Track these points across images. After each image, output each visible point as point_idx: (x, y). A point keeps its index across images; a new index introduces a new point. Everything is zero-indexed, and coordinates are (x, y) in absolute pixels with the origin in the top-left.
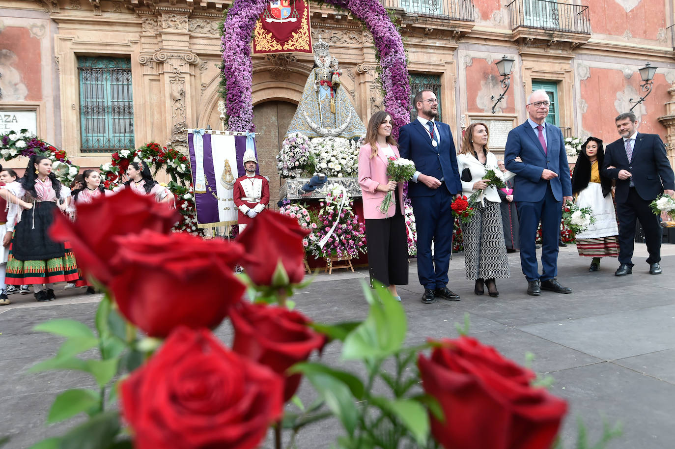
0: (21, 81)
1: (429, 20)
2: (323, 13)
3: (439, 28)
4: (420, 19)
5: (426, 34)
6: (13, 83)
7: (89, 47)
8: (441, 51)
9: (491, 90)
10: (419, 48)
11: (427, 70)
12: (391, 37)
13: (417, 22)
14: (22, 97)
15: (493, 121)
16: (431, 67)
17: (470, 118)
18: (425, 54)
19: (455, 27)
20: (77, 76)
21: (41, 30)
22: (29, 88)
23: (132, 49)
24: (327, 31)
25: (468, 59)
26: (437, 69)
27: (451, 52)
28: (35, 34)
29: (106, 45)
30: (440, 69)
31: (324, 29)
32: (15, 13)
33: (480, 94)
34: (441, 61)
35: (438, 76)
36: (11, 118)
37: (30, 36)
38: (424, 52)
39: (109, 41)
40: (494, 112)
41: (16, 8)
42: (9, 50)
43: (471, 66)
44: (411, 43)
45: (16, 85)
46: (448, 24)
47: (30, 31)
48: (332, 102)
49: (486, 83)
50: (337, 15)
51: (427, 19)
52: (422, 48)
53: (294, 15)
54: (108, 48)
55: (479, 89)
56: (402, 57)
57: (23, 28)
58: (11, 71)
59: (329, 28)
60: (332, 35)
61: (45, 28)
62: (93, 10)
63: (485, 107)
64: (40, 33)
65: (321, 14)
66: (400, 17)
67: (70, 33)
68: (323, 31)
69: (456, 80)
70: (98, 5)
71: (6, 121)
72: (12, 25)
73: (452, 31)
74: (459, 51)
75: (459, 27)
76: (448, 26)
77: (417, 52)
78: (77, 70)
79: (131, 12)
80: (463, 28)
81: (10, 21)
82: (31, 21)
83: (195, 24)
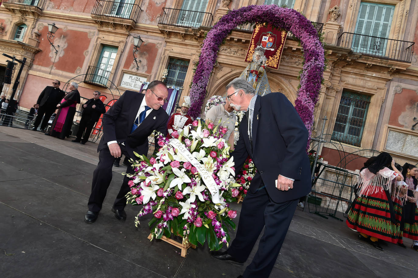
0: (146, 65)
1: (370, 59)
2: (294, 48)
3: (378, 64)
4: (363, 57)
5: (366, 67)
6: (144, 65)
7: (175, 54)
8: (376, 80)
9: (415, 113)
10: (358, 76)
11: (361, 91)
12: (315, 50)
13: (360, 59)
14: (144, 71)
15: (410, 136)
16: (365, 89)
17: (389, 129)
18: (362, 80)
19: (392, 65)
20: (167, 66)
22: (148, 68)
23: (191, 57)
24: (294, 58)
25: (399, 89)
26: (370, 91)
27: (385, 82)
28: (157, 47)
29: (182, 54)
30: (372, 92)
31: (292, 57)
32: (154, 38)
33: (403, 114)
34: (374, 86)
35: (369, 96)
36: (138, 79)
37: (155, 47)
38: (362, 79)
39: (183, 52)
40: (413, 129)
41: (154, 36)
42: (147, 52)
43: (400, 93)
44: (352, 72)
45: (144, 66)
46: (386, 63)
48: (255, 84)
49: (411, 108)
50: (302, 49)
51: (369, 57)
52: (361, 76)
53: (273, 47)
54: (182, 55)
55: (404, 111)
56: (320, 63)
57: (154, 44)
58: (144, 60)
59: (296, 57)
60: (297, 61)
61: (161, 45)
62: (181, 39)
63: (406, 124)
64: (159, 46)
65: (292, 48)
66: (347, 54)
67: (170, 48)
68: (291, 58)
69: (384, 101)
70: (183, 36)
71: (136, 80)
73: (389, 68)
74: (392, 83)
75: (396, 65)
76: (385, 64)
77: (356, 78)
78: (168, 64)
79: (196, 40)
80: (399, 67)
81: (151, 41)
82: (158, 41)
83: (222, 48)
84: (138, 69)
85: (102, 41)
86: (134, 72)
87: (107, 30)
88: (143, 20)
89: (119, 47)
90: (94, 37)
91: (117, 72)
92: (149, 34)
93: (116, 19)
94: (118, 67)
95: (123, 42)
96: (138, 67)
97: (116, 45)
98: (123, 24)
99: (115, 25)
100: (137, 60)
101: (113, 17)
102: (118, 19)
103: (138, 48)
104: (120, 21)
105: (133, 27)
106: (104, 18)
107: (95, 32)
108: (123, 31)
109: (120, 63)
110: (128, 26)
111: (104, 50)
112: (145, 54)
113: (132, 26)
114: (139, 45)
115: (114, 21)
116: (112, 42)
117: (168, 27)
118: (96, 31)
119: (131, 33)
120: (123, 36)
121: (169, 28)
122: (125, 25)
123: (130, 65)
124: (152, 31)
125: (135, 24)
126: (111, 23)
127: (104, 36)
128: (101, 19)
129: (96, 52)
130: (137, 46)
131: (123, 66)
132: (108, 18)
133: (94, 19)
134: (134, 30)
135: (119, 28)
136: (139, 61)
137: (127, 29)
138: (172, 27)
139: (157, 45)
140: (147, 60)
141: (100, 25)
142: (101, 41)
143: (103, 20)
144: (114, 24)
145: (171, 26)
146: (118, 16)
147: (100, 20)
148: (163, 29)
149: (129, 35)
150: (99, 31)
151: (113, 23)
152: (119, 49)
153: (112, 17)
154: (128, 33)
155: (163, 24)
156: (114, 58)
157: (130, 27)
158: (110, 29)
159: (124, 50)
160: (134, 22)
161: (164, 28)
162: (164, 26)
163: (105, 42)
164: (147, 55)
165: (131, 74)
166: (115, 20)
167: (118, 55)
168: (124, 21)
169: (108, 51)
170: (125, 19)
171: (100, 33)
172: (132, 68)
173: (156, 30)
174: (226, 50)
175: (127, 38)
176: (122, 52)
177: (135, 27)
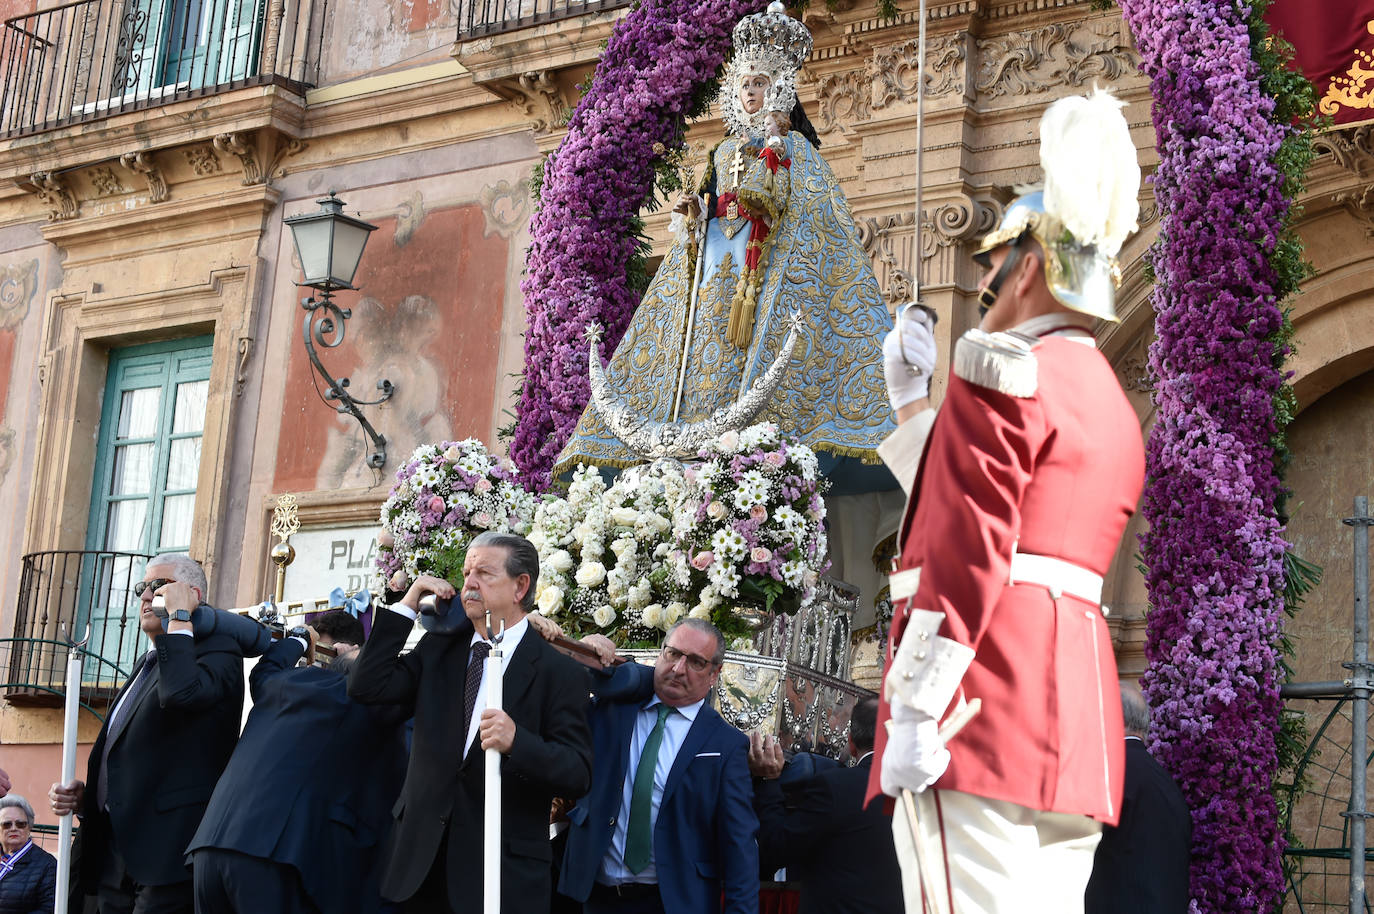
0: (442, 408)
6: (419, 415)
21: (516, 202)
28: (498, 221)
32: (456, 156)
41: (459, 140)
42: (425, 297)
47: (485, 212)
57: (468, 205)
58: (417, 372)
64: (509, 219)
72: (443, 204)
81: (439, 192)
82: (492, 177)
83: (1000, 55)
84: (380, 464)
85: (93, 320)
86: (358, 496)
87: (111, 217)
88: (350, 43)
89: (217, 327)
90: (35, 304)
91: (232, 539)
92: (419, 136)
93: (152, 115)
94: (238, 496)
95: (235, 274)
96: (380, 442)
97: (193, 313)
98: (210, 140)
99: (159, 164)
100: (363, 385)
101: (136, 107)
102: (169, 111)
103: (340, 299)
104: (190, 121)
105: (290, 130)
106: (71, 138)
107: (35, 264)
108: (227, 186)
109: (245, 452)
110: (249, 138)
111: (122, 385)
112: (412, 317)
113: (280, 125)
114: (345, 267)
115: (147, 139)
116: (165, 299)
117: (533, 46)
118: (43, 253)
119: (283, 184)
120: (232, 227)
121: (541, 44)
122: (225, 141)
123: (321, 447)
124: (431, 110)
125: (296, 100)
126: (131, 161)
127: (100, 273)
128: (58, 154)
129: (60, 422)
130: (328, 282)
131: (271, 476)
132: (101, 127)
133: (12, 173)
134: (305, 146)
135: (195, 175)
136: (381, 395)
137: (248, 160)
138: (564, 26)
139: (490, 208)
140: (436, 362)
141: (56, 197)
142: (84, 323)
143: (69, 161)
144: (151, 155)
145: (551, 29)
146: (170, 90)
147: (53, 164)
148: (503, 72)
149: (269, 208)
150: (61, 244)
151: (144, 154)
152: (221, 338)
153: (124, 110)
154: (260, 195)
155: (490, 31)
156: (199, 427)
157: (265, 142)
158: (134, 204)
159: (253, 340)
160: (286, 95)
161: (510, 55)
162: (501, 48)
163: (110, 317)
164: (435, 323)
165: (339, 522)
166: (154, 126)
167: (219, 398)
168: (212, 114)
169: (153, 380)
170: (218, 90)
171: (71, 257)
172: (341, 471)
173: (458, 93)
174: (1034, 62)
175: (263, 232)
176: (247, 361)
177: (302, 124)
